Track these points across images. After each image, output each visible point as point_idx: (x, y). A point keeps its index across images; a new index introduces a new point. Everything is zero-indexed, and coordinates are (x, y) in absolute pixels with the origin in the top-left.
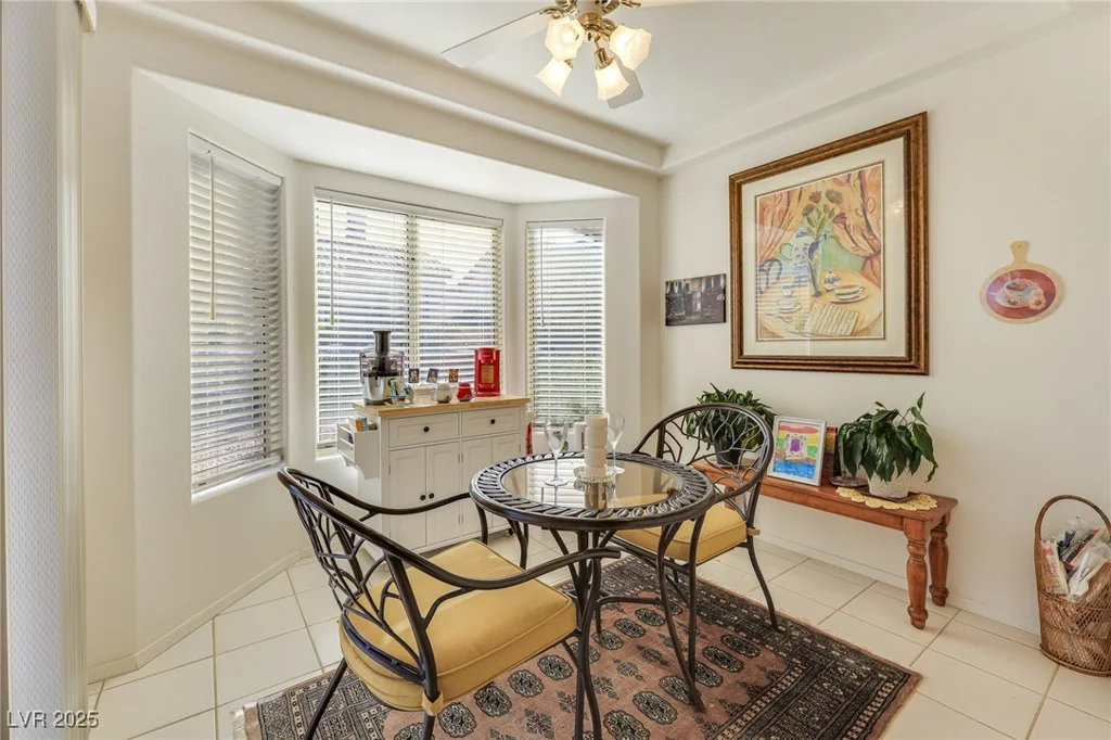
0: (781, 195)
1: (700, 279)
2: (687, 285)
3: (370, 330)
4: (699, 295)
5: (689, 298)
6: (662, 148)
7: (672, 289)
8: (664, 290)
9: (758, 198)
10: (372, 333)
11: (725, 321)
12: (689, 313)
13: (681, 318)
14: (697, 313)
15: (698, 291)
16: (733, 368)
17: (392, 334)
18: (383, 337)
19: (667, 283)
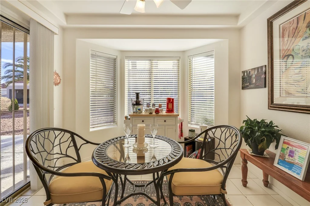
0: (293, 20)
1: (255, 69)
2: (250, 72)
3: (134, 92)
4: (254, 76)
5: (250, 77)
6: (237, 16)
7: (244, 74)
8: (242, 75)
9: (281, 26)
10: (135, 93)
11: (265, 87)
12: (250, 84)
13: (247, 86)
14: (253, 84)
15: (254, 74)
16: (268, 109)
17: (140, 93)
18: (137, 94)
19: (242, 72)
